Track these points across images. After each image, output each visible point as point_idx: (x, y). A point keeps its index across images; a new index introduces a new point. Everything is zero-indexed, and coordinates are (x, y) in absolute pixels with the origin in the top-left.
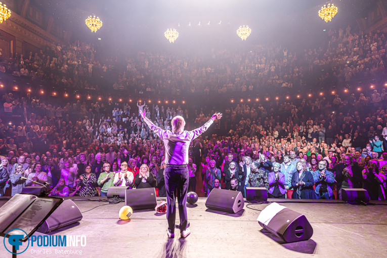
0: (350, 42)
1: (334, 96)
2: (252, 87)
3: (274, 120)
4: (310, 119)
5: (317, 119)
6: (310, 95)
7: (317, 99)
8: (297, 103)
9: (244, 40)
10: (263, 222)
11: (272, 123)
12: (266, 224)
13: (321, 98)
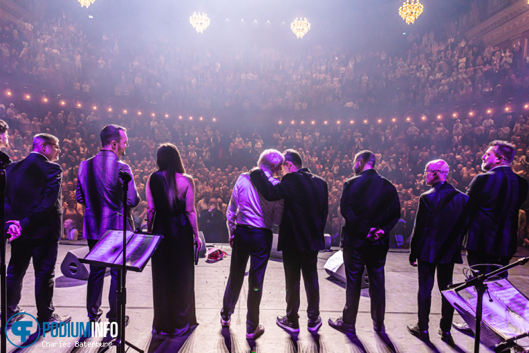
0: (435, 53)
1: (408, 124)
2: (306, 104)
3: (334, 151)
4: (378, 151)
5: (386, 152)
6: (380, 121)
7: (389, 127)
8: (364, 130)
9: (300, 38)
10: (330, 269)
11: (331, 154)
12: (334, 271)
13: (392, 125)
